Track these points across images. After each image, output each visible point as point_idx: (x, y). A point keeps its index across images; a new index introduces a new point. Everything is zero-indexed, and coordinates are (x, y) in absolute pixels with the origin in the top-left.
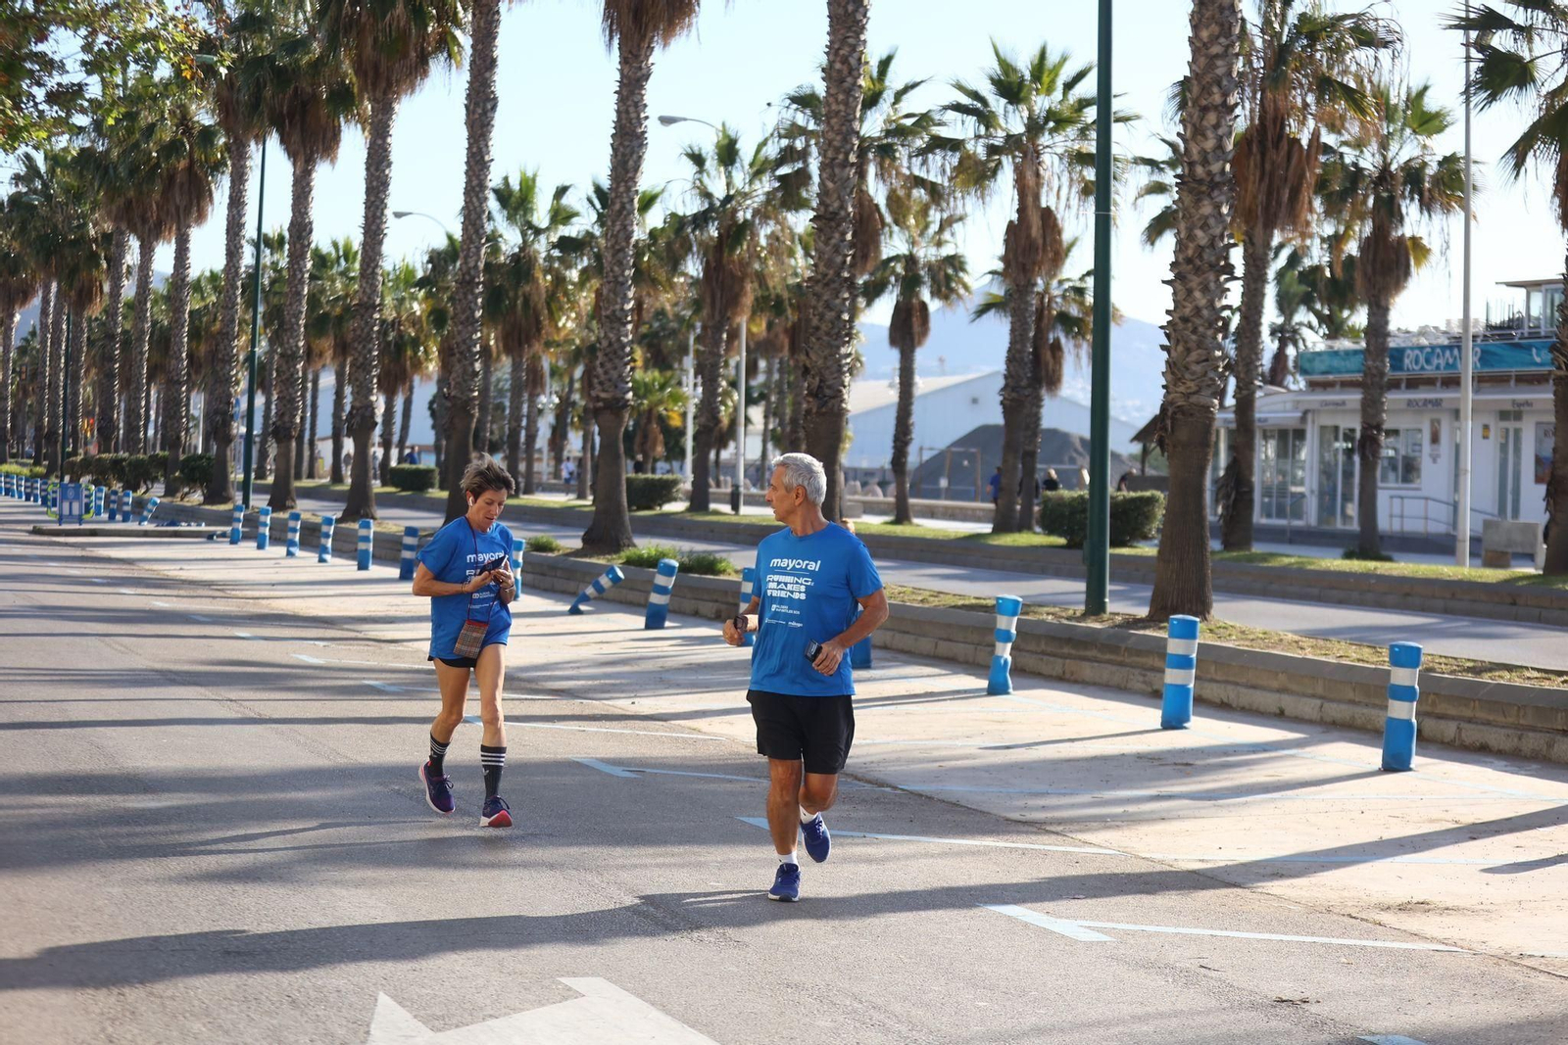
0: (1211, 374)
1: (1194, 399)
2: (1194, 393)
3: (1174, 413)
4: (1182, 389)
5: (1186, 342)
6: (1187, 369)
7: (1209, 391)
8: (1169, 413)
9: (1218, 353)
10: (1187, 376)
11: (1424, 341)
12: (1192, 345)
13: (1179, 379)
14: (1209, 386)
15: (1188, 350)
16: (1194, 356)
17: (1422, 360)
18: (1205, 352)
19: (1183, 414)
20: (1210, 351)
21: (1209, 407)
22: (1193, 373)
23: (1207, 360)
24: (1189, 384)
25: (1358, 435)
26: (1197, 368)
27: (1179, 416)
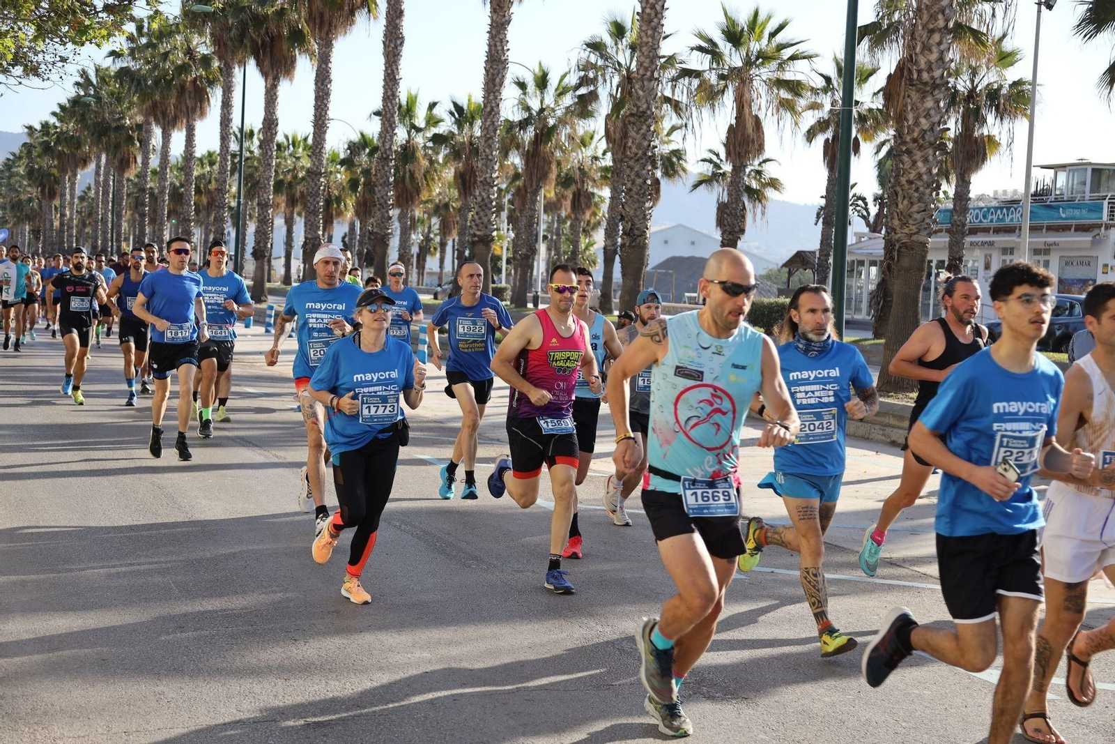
0: (928, 221)
1: (914, 238)
2: (915, 234)
3: (900, 247)
4: (906, 231)
5: (910, 198)
6: (910, 217)
7: (926, 232)
8: (897, 248)
9: (932, 206)
10: (911, 222)
11: (982, 204)
12: (915, 200)
13: (905, 224)
14: (926, 229)
15: (912, 204)
16: (915, 208)
17: (980, 216)
18: (923, 205)
19: (907, 248)
20: (927, 205)
21: (925, 244)
22: (915, 219)
23: (924, 211)
24: (914, 228)
25: (946, 263)
26: (918, 216)
27: (903, 250)
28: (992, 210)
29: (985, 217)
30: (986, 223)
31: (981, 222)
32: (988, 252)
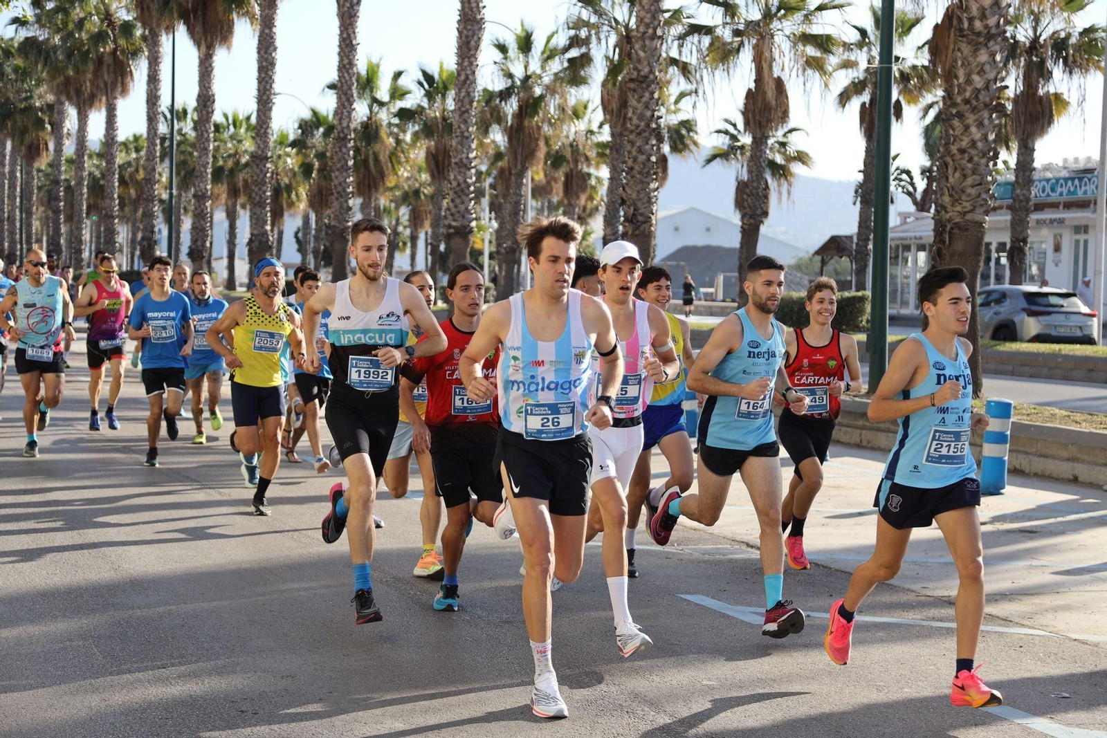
0: (984, 196)
1: (969, 217)
2: (969, 212)
3: (952, 228)
4: (959, 208)
5: (963, 170)
6: (963, 192)
7: (982, 210)
8: (948, 229)
9: (990, 178)
10: (964, 198)
11: (1049, 175)
12: (968, 172)
13: (957, 200)
14: (982, 205)
15: (965, 176)
16: (969, 181)
17: (1048, 189)
18: (978, 178)
19: (960, 228)
20: (983, 177)
21: (982, 223)
22: (969, 195)
23: (980, 184)
24: (968, 205)
25: (1008, 246)
26: (973, 191)
27: (956, 231)
28: (1062, 181)
29: (1053, 190)
30: (1054, 197)
31: (1048, 195)
32: (1057, 231)
